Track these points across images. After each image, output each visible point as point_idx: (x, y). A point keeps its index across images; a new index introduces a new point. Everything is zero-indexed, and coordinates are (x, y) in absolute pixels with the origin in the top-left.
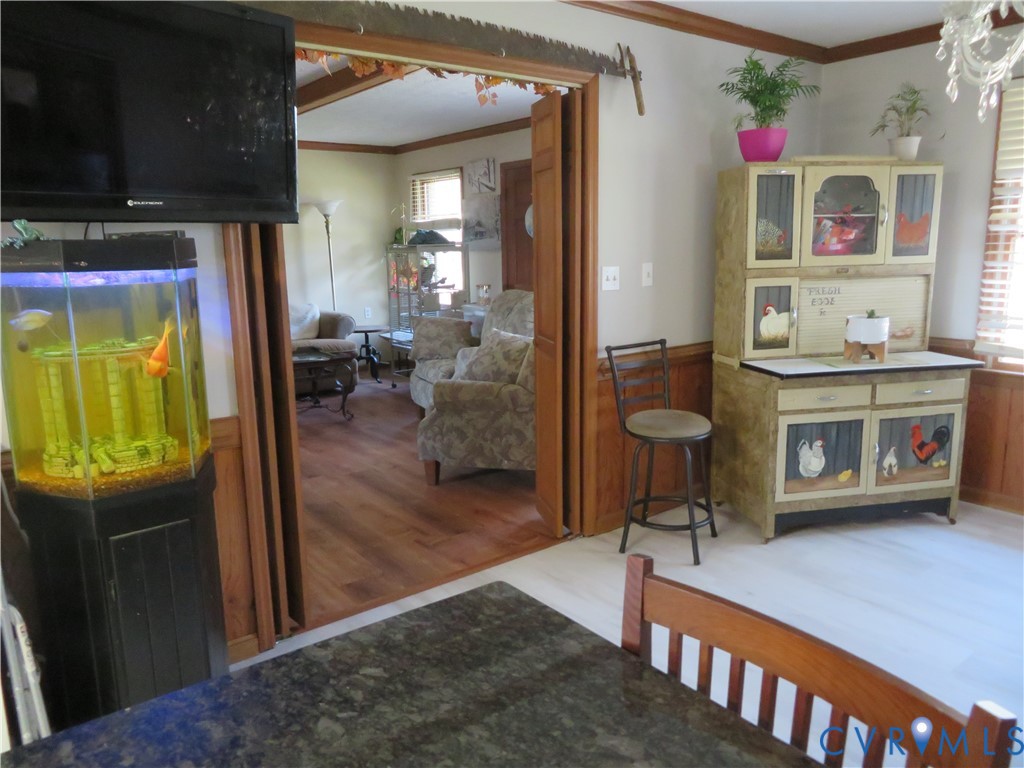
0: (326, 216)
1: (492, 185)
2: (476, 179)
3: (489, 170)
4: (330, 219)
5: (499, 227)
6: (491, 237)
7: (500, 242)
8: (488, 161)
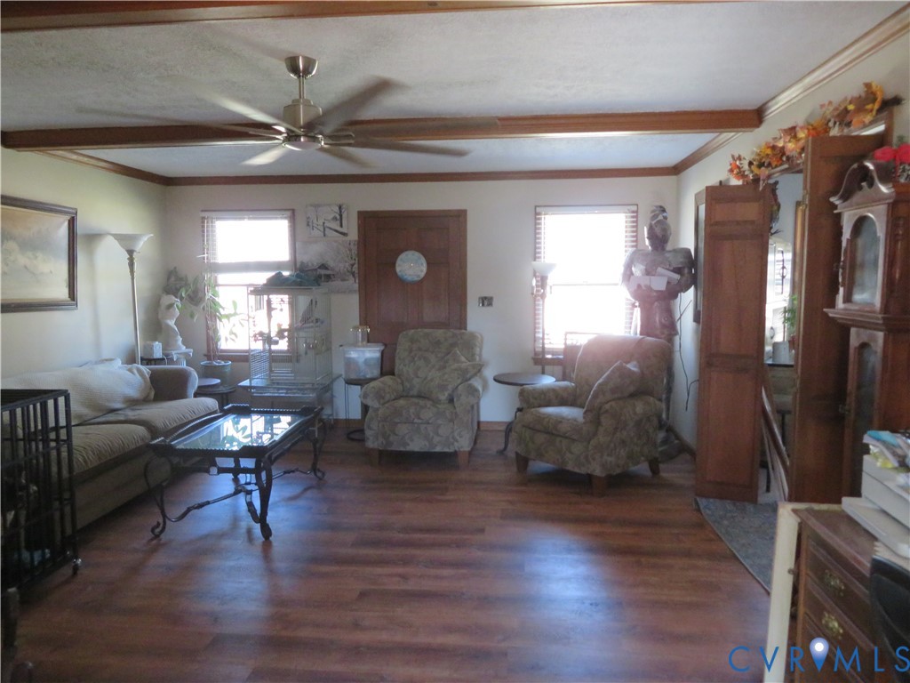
0: (131, 252)
1: (344, 230)
2: (321, 222)
3: (341, 216)
4: (135, 255)
5: (355, 269)
6: (343, 280)
7: (357, 285)
8: (340, 208)
